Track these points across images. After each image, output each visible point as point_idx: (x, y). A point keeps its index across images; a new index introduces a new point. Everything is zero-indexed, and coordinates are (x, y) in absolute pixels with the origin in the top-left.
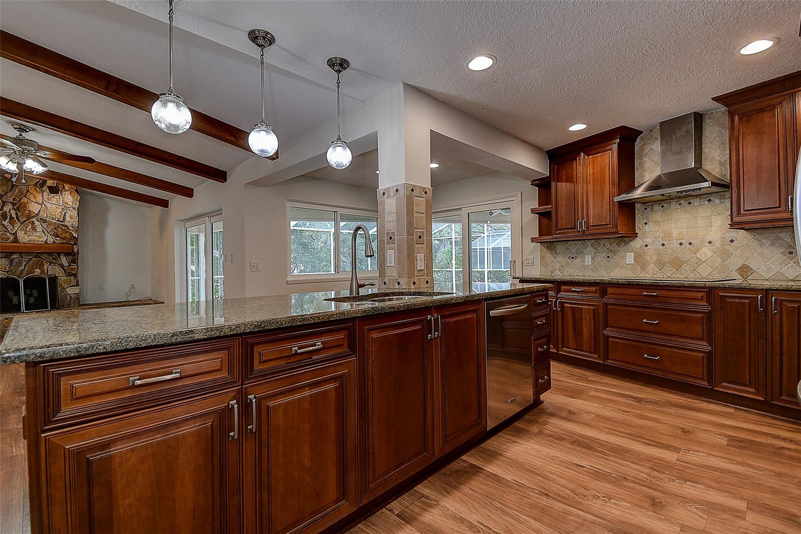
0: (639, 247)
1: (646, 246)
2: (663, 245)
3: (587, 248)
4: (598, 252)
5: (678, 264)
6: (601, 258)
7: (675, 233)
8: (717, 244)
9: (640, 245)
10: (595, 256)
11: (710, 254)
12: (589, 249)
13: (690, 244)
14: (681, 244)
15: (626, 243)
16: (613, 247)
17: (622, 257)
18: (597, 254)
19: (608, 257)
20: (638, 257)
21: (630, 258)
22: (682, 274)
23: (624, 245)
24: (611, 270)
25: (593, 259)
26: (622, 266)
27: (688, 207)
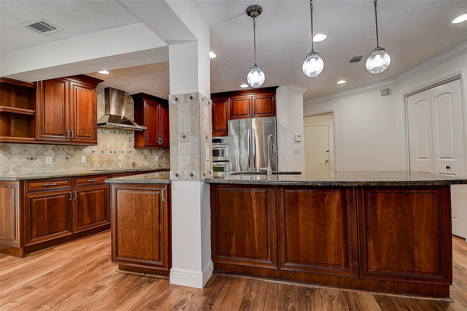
0: (89, 152)
1: (93, 152)
2: (102, 152)
3: (48, 151)
4: (58, 154)
5: (109, 162)
6: (61, 158)
7: (108, 146)
8: (125, 152)
9: (90, 151)
10: (55, 158)
11: (123, 157)
12: (50, 151)
13: (115, 152)
14: (111, 152)
15: (81, 150)
16: (71, 152)
17: (77, 158)
18: (57, 156)
19: (67, 158)
20: (88, 158)
21: (84, 159)
22: (111, 167)
23: (79, 151)
24: (70, 167)
25: (54, 159)
26: (78, 165)
27: (114, 134)
